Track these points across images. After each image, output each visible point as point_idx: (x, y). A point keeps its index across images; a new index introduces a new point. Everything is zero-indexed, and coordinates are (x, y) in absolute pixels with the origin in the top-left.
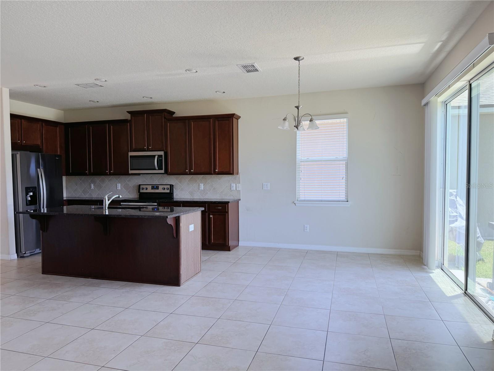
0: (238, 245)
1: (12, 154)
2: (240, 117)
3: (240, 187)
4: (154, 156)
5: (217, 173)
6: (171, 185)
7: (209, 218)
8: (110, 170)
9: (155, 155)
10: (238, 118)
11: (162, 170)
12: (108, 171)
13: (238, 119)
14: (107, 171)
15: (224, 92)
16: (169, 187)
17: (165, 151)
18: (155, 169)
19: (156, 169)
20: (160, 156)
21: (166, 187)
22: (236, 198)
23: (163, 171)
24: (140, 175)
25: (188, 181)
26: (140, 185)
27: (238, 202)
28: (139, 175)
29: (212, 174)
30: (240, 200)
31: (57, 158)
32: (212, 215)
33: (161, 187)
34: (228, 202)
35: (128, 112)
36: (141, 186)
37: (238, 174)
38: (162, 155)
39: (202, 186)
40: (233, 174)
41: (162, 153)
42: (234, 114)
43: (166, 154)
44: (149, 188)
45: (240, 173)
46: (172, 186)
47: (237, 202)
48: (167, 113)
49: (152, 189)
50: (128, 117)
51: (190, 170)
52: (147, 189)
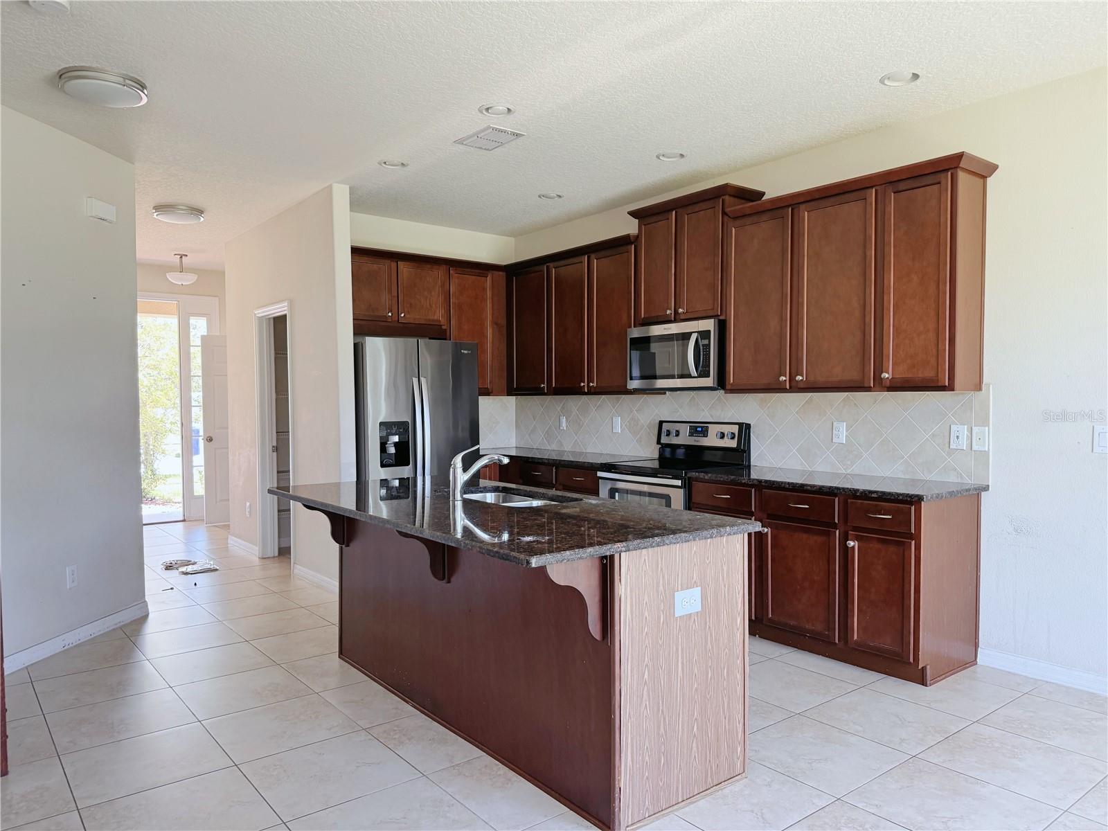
0: (974, 662)
1: (355, 344)
2: (993, 168)
3: (988, 439)
4: (685, 337)
5: (888, 384)
6: (740, 425)
7: (846, 551)
8: (590, 380)
9: (691, 333)
10: (984, 171)
11: (708, 376)
12: (584, 382)
13: (984, 177)
14: (582, 384)
15: (916, 76)
16: (735, 429)
17: (721, 318)
18: (690, 376)
19: (693, 375)
20: (705, 334)
21: (727, 429)
22: (971, 481)
23: (709, 382)
24: (665, 393)
25: (797, 413)
26: (661, 423)
27: (978, 496)
28: (661, 394)
29: (868, 389)
30: (986, 488)
31: (466, 352)
32: (856, 538)
33: (713, 430)
34: (917, 496)
35: (634, 214)
36: (664, 424)
37: (980, 389)
38: (710, 331)
39: (842, 433)
40: (950, 388)
41: (709, 325)
42: (959, 157)
43: (722, 326)
44: (685, 430)
45: (988, 385)
46: (745, 429)
47: (973, 497)
48: (730, 195)
49: (691, 434)
50: (631, 227)
51: (792, 379)
52: (678, 434)
